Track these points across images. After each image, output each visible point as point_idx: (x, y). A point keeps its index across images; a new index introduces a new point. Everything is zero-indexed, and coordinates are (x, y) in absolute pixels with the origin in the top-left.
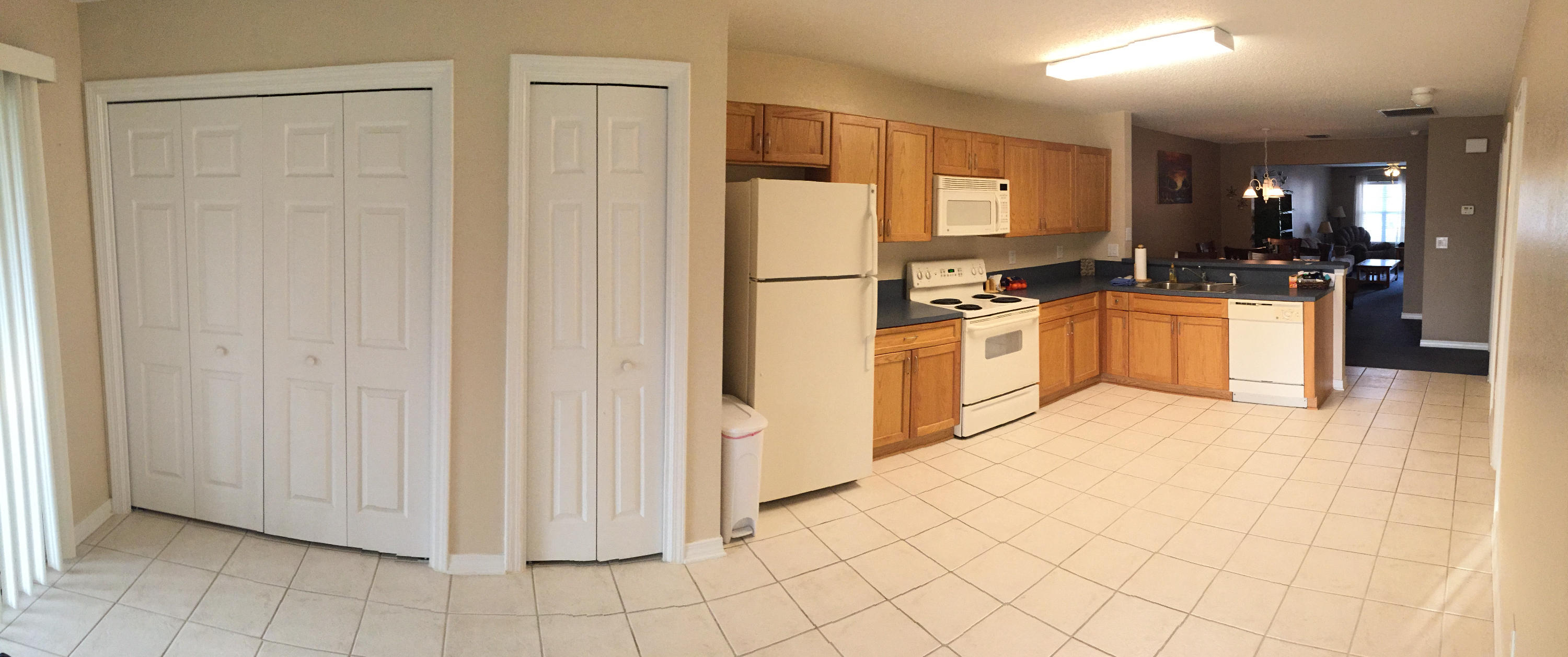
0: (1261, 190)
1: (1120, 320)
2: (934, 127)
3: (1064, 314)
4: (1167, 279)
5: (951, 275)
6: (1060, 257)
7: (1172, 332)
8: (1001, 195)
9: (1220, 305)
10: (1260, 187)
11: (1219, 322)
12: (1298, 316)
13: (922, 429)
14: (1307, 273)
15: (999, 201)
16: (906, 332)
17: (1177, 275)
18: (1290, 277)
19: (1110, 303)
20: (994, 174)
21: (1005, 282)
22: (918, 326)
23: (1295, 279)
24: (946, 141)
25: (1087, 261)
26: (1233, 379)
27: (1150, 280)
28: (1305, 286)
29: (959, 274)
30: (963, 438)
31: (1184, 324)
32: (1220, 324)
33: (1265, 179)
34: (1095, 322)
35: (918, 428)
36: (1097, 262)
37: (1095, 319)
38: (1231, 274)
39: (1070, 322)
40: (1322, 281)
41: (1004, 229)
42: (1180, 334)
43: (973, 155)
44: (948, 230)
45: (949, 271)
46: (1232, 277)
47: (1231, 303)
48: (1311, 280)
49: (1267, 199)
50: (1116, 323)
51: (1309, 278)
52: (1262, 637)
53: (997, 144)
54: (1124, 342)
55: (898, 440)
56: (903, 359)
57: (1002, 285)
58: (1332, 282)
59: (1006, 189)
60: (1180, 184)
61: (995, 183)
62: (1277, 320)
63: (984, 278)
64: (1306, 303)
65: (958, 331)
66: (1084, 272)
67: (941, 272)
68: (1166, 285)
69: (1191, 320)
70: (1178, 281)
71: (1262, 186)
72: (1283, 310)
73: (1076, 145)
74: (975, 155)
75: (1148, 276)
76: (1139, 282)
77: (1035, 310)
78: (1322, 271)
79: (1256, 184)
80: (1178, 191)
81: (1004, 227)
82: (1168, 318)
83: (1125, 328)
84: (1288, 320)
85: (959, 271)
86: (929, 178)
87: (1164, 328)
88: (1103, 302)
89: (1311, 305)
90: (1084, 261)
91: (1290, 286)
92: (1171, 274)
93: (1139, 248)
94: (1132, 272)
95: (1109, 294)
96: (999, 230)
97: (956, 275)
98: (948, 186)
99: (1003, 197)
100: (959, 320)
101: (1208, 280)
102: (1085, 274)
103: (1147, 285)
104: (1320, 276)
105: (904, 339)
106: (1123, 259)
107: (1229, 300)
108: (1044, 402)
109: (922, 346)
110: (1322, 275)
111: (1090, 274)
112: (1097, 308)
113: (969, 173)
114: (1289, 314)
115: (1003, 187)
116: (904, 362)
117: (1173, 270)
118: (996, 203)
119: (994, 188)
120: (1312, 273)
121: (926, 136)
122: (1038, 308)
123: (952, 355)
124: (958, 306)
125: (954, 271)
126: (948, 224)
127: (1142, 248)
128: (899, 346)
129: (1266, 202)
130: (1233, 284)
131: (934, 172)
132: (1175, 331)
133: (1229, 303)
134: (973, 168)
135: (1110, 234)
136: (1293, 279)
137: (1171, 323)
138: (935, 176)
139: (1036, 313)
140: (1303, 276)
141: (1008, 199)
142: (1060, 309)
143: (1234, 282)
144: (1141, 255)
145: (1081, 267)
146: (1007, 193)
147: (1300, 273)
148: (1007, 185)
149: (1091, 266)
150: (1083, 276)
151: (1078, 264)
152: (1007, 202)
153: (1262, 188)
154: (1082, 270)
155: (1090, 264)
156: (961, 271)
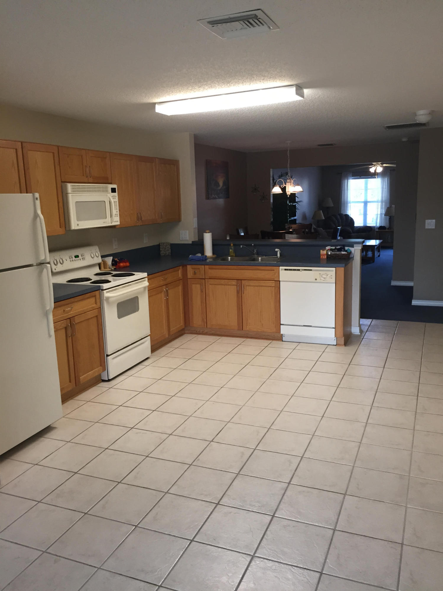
0: (285, 187)
1: (198, 286)
2: (58, 146)
3: (162, 283)
4: (229, 255)
5: (77, 260)
6: (146, 242)
7: (238, 292)
8: (112, 197)
9: (273, 271)
11: (272, 284)
12: (331, 278)
13: (84, 378)
14: (334, 248)
15: (112, 200)
16: (64, 305)
17: (235, 251)
18: (321, 251)
19: (190, 274)
20: (106, 181)
21: (114, 263)
22: (72, 300)
23: (325, 252)
24: (68, 157)
25: (165, 244)
26: (283, 325)
27: (215, 256)
28: (333, 257)
29: (82, 258)
30: (109, 380)
31: (247, 286)
32: (273, 285)
33: (288, 179)
34: (180, 288)
35: (81, 378)
36: (172, 245)
37: (180, 286)
38: (276, 250)
39: (166, 289)
40: (346, 253)
41: (116, 222)
42: (244, 293)
43: (88, 167)
44: (78, 225)
45: (75, 257)
46: (277, 252)
47: (282, 269)
48: (338, 253)
49: (290, 194)
50: (196, 289)
51: (336, 251)
52: (288, 484)
53: (106, 158)
54: (202, 302)
55: (70, 389)
56: (65, 326)
57: (113, 265)
58: (352, 254)
59: (115, 192)
60: (221, 184)
61: (107, 187)
62: (316, 281)
63: (99, 260)
64: (337, 268)
65: (98, 301)
66: (162, 253)
67: (70, 258)
68: (228, 259)
69: (252, 283)
70: (236, 256)
71: (285, 184)
72: (320, 274)
73: (157, 158)
74: (90, 167)
75: (213, 253)
76: (208, 258)
77: (145, 281)
78: (344, 246)
79: (281, 183)
80: (220, 189)
81: (116, 221)
82: (234, 282)
83: (202, 292)
84: (323, 280)
85: (82, 256)
86: (59, 186)
87: (232, 290)
88: (185, 274)
89: (342, 270)
90: (162, 244)
91: (321, 257)
92: (231, 250)
93: (207, 233)
94: (202, 251)
95: (189, 267)
96: (113, 223)
97: (80, 259)
98: (74, 191)
99: (114, 197)
100: (98, 291)
101: (259, 254)
102: (163, 255)
103: (214, 259)
104: (343, 250)
105: (64, 310)
106: (192, 242)
107: (280, 267)
108: (154, 349)
109: (77, 314)
110: (344, 249)
111: (167, 253)
112: (181, 278)
113: (86, 180)
114: (324, 276)
115: (113, 190)
116: (66, 328)
117: (233, 248)
118: (110, 202)
119: (106, 191)
120: (338, 247)
121: (53, 153)
122: (146, 279)
123: (95, 319)
124: (92, 282)
125: (78, 257)
126: (77, 221)
127: (209, 233)
128: (61, 316)
129: (288, 196)
130: (277, 257)
131: (62, 180)
132: (240, 292)
133: (280, 270)
134: (89, 177)
135: (181, 223)
136: (323, 252)
137: (237, 285)
138: (63, 184)
139: (146, 283)
140: (331, 250)
141: (117, 199)
142: (159, 280)
143: (279, 255)
144: (208, 238)
145: (161, 249)
146: (116, 194)
147: (328, 248)
148: (115, 188)
149: (168, 248)
150: (162, 255)
151: (157, 247)
152: (116, 202)
153: (285, 186)
154: (161, 251)
155: (167, 247)
156: (83, 256)
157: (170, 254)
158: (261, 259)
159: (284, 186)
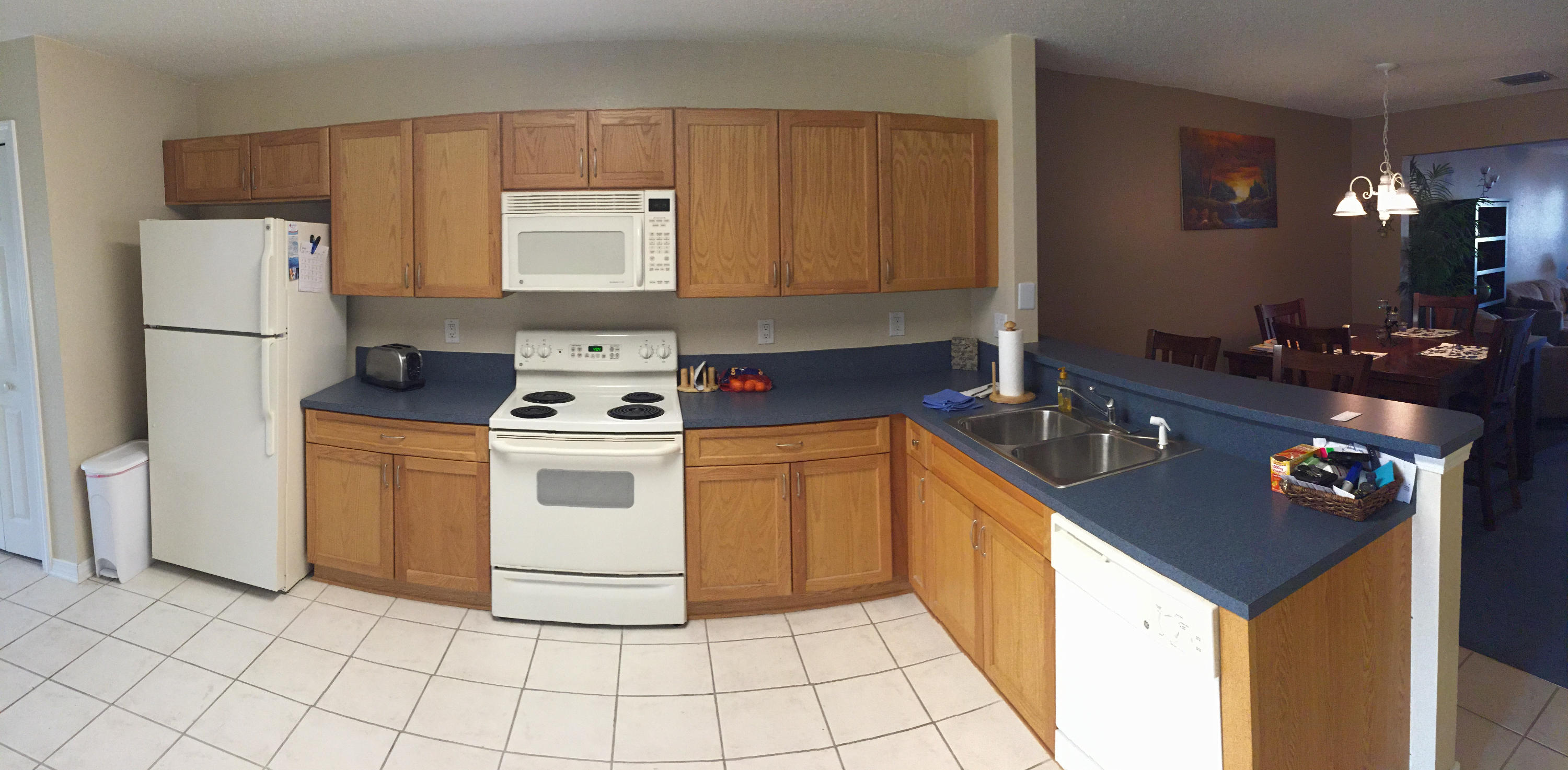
0: (1375, 198)
2: (503, 114)
5: (593, 356)
8: (652, 220)
10: (1372, 193)
15: (649, 230)
20: (639, 182)
24: (530, 133)
25: (963, 342)
29: (612, 355)
33: (1383, 174)
36: (980, 345)
38: (1154, 420)
41: (663, 282)
43: (590, 150)
45: (591, 349)
53: (658, 125)
55: (378, 575)
59: (665, 209)
61: (640, 197)
66: (956, 362)
67: (573, 350)
71: (1376, 189)
79: (1360, 189)
80: (1240, 206)
81: (661, 281)
85: (612, 349)
90: (958, 341)
97: (604, 356)
98: (520, 208)
99: (657, 222)
102: (958, 367)
111: (969, 366)
113: (580, 183)
115: (657, 205)
118: (642, 235)
119: (633, 207)
125: (601, 350)
127: (1011, 329)
129: (1384, 223)
131: (494, 186)
134: (593, 176)
138: (496, 193)
143: (1162, 442)
145: (953, 354)
146: (670, 215)
148: (668, 200)
149: (971, 352)
150: (954, 367)
151: (945, 347)
152: (668, 234)
153: (1375, 194)
154: (954, 358)
155: (968, 349)
156: (618, 349)
157: (976, 369)
158: (1110, 437)
159: (1370, 196)
